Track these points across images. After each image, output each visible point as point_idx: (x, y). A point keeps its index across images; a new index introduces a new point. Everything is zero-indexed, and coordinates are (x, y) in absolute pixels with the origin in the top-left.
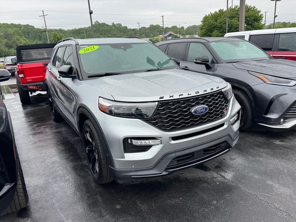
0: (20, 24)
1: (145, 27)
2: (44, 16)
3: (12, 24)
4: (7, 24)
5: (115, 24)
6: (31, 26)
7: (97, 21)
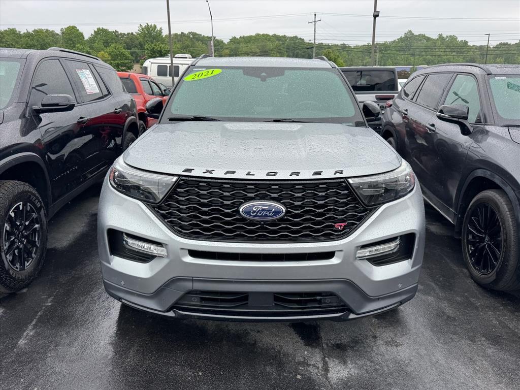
0: (285, 35)
1: (507, 44)
2: (315, 22)
3: (275, 36)
4: (267, 35)
5: (444, 36)
6: (300, 39)
7: (410, 32)
